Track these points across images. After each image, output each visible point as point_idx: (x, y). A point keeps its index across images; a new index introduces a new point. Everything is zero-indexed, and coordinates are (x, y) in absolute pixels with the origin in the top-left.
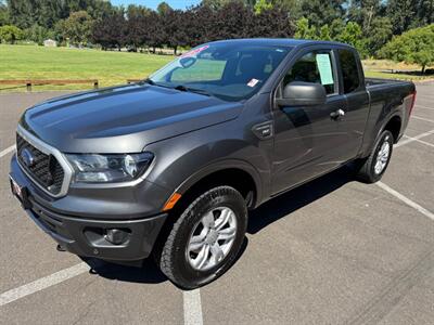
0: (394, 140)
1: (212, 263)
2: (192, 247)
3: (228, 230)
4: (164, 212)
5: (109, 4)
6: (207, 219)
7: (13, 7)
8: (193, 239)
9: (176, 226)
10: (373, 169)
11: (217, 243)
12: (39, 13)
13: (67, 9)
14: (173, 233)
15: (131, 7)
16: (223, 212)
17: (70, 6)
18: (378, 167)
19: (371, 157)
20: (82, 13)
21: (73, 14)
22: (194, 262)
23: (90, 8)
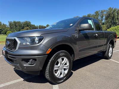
0: (113, 47)
1: (62, 76)
2: (55, 69)
3: (66, 65)
4: (46, 54)
5: (34, 25)
6: (60, 60)
7: (10, 27)
8: (56, 66)
9: (50, 61)
10: (108, 55)
11: (63, 69)
12: (17, 28)
13: (24, 27)
14: (49, 63)
15: (39, 26)
16: (65, 59)
17: (25, 26)
18: (110, 55)
19: (107, 51)
20: (27, 28)
21: (25, 28)
22: (56, 74)
23: (29, 26)
